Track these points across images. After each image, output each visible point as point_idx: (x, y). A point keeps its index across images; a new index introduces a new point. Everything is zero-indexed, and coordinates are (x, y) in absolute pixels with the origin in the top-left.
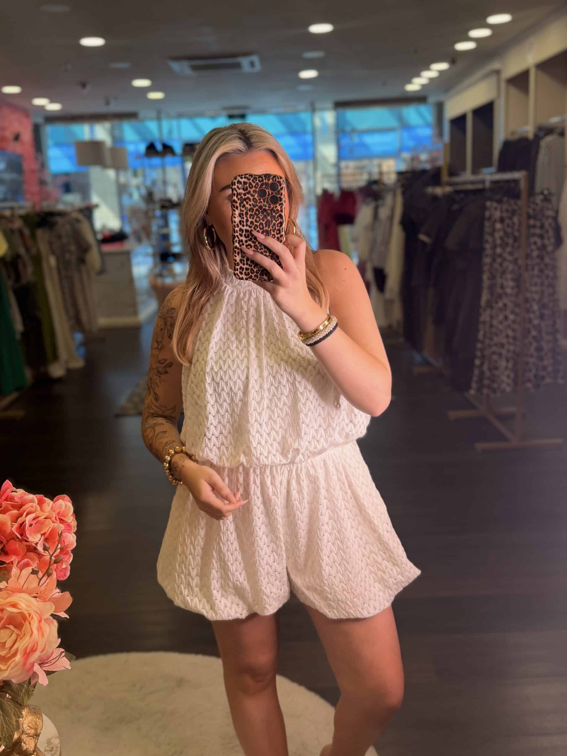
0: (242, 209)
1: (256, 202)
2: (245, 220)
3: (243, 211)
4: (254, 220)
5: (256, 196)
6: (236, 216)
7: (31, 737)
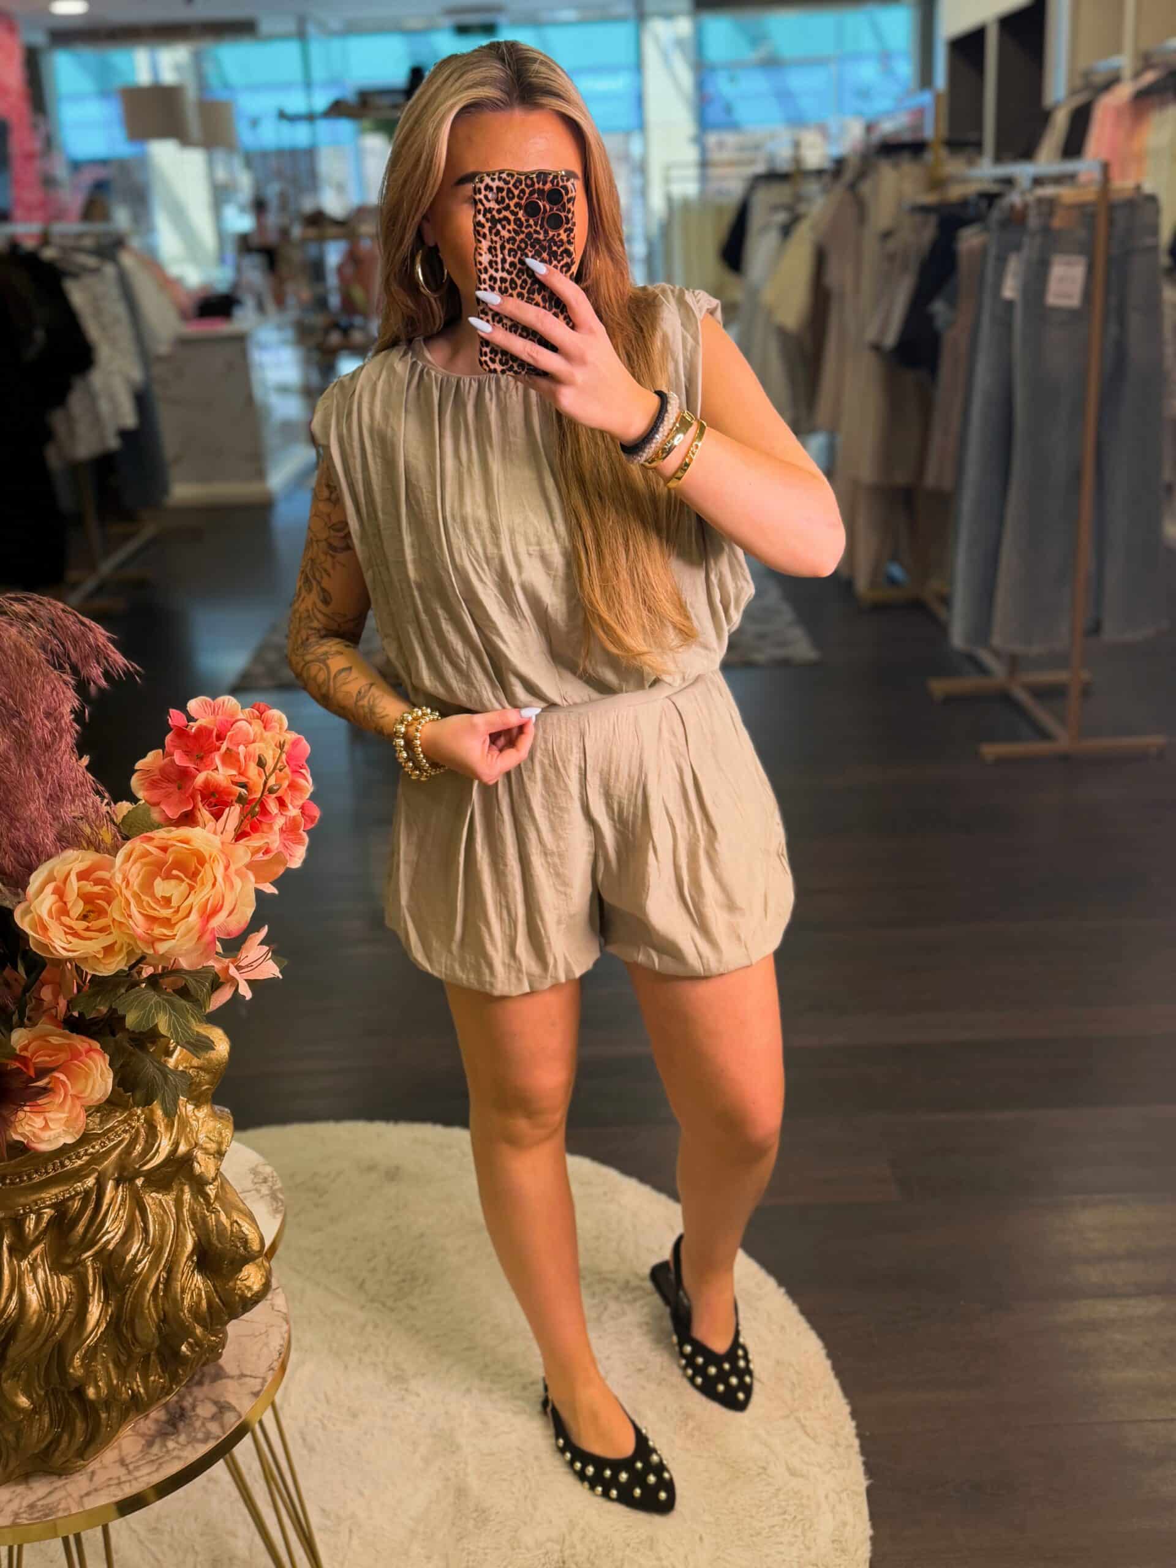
0: (495, 238)
1: (520, 225)
2: (499, 260)
3: (496, 242)
4: (516, 260)
5: (521, 214)
6: (483, 253)
7: (211, 1154)
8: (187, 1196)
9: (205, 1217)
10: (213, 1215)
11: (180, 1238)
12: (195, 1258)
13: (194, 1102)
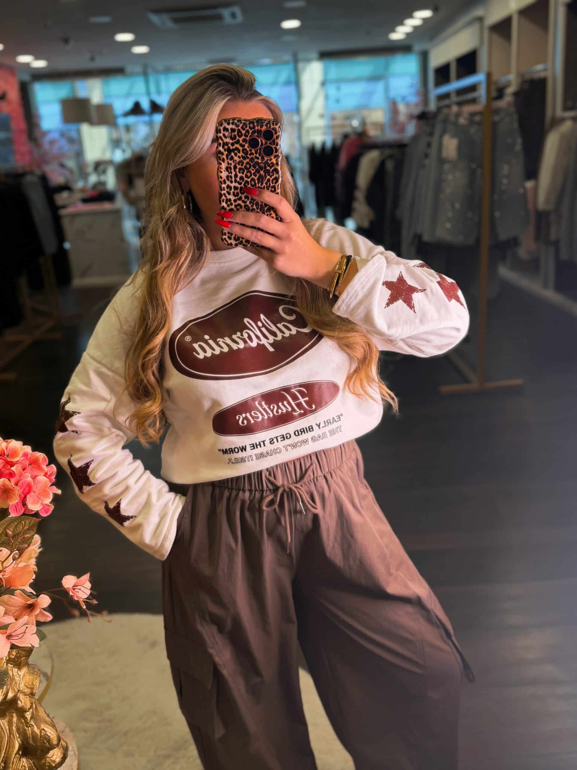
0: (230, 162)
1: (246, 153)
3: (231, 164)
5: (246, 147)
6: (223, 171)
7: (27, 695)
8: (15, 719)
9: (26, 730)
10: (30, 728)
11: (11, 743)
12: (21, 753)
13: (17, 667)
